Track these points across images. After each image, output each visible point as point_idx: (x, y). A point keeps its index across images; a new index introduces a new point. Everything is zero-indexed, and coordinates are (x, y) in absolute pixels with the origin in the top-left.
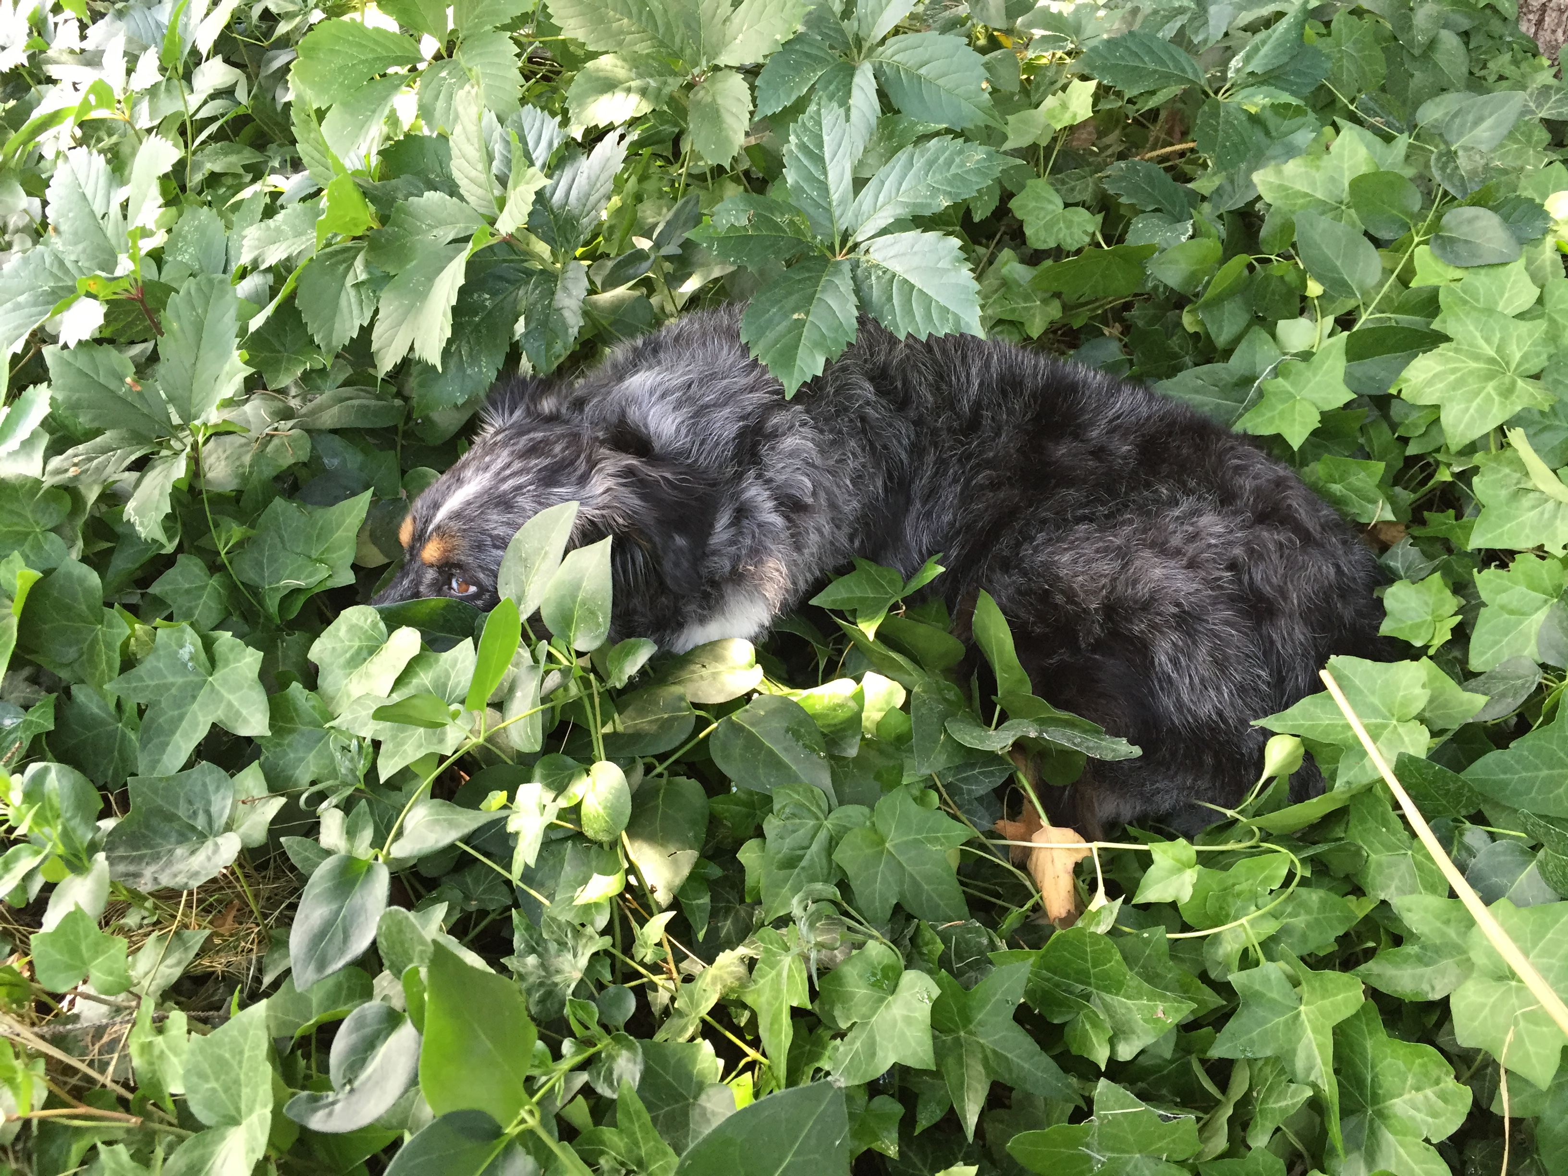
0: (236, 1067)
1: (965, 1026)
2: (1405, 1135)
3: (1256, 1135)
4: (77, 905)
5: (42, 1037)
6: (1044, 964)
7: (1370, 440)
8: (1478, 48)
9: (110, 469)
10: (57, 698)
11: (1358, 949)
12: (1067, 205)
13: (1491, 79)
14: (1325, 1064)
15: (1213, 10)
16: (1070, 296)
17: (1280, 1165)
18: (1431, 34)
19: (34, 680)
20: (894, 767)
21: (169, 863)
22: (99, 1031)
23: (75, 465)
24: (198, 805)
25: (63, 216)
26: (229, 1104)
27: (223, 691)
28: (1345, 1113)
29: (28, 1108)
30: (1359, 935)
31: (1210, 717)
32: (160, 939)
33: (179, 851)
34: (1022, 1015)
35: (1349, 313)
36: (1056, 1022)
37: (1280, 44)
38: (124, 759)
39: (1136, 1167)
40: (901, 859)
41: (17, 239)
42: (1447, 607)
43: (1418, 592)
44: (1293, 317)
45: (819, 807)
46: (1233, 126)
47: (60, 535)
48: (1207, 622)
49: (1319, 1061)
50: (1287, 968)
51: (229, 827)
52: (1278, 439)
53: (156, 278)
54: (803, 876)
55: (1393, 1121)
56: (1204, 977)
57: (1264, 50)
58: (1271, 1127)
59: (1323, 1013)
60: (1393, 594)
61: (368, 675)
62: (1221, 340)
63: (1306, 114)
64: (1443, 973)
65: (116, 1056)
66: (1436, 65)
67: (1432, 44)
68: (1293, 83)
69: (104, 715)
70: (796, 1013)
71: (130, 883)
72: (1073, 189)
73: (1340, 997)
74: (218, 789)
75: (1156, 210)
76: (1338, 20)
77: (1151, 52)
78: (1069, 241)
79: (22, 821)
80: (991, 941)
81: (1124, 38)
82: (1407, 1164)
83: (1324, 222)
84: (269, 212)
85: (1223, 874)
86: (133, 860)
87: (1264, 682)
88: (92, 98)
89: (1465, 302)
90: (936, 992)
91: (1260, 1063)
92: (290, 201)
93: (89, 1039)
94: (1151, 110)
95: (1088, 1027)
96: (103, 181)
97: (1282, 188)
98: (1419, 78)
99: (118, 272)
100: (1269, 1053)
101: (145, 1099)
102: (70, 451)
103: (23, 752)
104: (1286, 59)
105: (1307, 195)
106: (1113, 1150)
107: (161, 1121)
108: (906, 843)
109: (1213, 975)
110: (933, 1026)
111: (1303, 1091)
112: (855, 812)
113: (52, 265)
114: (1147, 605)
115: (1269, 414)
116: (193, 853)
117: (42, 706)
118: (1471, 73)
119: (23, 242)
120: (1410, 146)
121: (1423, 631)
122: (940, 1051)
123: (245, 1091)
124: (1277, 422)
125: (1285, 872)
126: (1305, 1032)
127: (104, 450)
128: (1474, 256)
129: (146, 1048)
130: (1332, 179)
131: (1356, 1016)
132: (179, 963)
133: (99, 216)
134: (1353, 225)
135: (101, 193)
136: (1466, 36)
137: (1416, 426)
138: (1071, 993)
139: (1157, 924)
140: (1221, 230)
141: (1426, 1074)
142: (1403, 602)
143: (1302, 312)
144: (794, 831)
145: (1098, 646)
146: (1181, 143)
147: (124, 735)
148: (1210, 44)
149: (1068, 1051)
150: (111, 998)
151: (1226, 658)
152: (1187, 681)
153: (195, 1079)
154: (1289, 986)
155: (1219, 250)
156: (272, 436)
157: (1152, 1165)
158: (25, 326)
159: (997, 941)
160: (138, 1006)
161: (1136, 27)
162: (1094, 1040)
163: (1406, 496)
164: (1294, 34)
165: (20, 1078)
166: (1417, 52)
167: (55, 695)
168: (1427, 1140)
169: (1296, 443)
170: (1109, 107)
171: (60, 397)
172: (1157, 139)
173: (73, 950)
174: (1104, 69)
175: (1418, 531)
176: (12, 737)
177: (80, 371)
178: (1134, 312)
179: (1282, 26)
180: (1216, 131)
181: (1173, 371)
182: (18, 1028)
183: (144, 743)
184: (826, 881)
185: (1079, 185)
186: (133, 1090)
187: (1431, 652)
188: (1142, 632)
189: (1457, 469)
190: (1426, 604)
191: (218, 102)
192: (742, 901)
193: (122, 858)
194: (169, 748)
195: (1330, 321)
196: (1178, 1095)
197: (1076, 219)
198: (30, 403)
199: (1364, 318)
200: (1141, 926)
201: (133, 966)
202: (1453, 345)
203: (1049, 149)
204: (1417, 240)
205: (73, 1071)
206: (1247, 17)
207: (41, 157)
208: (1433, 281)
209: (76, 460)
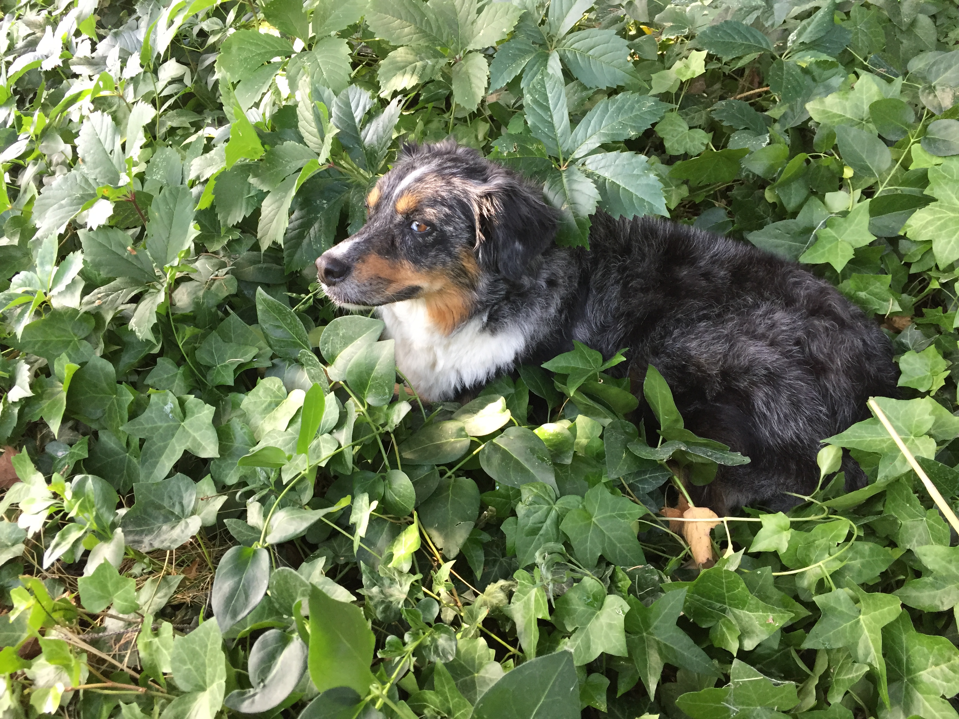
0: (202, 655)
1: (646, 630)
2: (929, 694)
3: (833, 696)
4: (105, 559)
5: (84, 641)
6: (696, 591)
7: (886, 265)
8: (943, 24)
9: (120, 301)
10: (89, 439)
11: (893, 581)
12: (690, 128)
13: (951, 43)
14: (877, 651)
15: (776, 6)
16: (694, 183)
17: (850, 714)
18: (912, 17)
19: (75, 428)
20: (596, 473)
21: (158, 535)
22: (119, 637)
23: (99, 299)
24: (176, 499)
25: (87, 152)
26: (199, 679)
27: (190, 431)
28: (890, 681)
29: (78, 683)
30: (893, 572)
31: (792, 439)
32: (153, 581)
33: (165, 528)
34: (682, 623)
35: (870, 187)
36: (704, 627)
37: (820, 24)
38: (129, 475)
39: (758, 714)
40: (602, 527)
41: (58, 168)
42: (940, 366)
43: (921, 358)
44: (834, 190)
45: (550, 496)
46: (792, 75)
47: (89, 342)
48: (786, 379)
49: (873, 650)
50: (851, 592)
51: (193, 513)
52: (828, 266)
53: (141, 189)
54: (542, 539)
55: (921, 685)
56: (797, 598)
57: (809, 29)
58: (843, 691)
59: (874, 619)
60: (905, 360)
61: (275, 419)
62: (791, 206)
63: (837, 66)
64: (948, 593)
65: (129, 652)
66: (916, 36)
67: (913, 23)
68: (828, 48)
69: (118, 448)
70: (541, 622)
71: (136, 547)
72: (693, 118)
73: (886, 609)
74: (187, 490)
75: (745, 129)
76: (854, 11)
77: (739, 33)
78: (693, 150)
79: (71, 509)
80: (661, 577)
81: (722, 25)
82: (931, 712)
83: (854, 131)
84: (207, 149)
85: (806, 535)
86: (137, 533)
87: (824, 414)
88: (101, 84)
89: (945, 177)
90: (627, 608)
91: (834, 651)
92: (219, 141)
93: (113, 641)
94: (739, 69)
95: (724, 630)
96: (110, 131)
97: (824, 112)
98: (906, 43)
99: (121, 184)
100: (840, 645)
101: (148, 677)
102: (96, 291)
103: (70, 471)
104: (822, 34)
105: (841, 116)
106: (743, 704)
107: (158, 690)
108: (604, 518)
109: (802, 597)
110: (626, 631)
111: (863, 668)
112: (571, 500)
113: (81, 181)
114: (747, 370)
115: (821, 251)
116: (173, 528)
117: (80, 444)
118: (938, 40)
119: (61, 170)
120: (903, 85)
121: (925, 382)
122: (630, 644)
123: (209, 670)
124: (827, 255)
125: (846, 532)
126: (862, 631)
127: (116, 290)
128: (949, 149)
129: (148, 645)
130: (856, 106)
131: (897, 620)
132: (165, 596)
133: (109, 152)
134: (871, 132)
135: (109, 138)
136: (934, 17)
137: (915, 255)
138: (714, 609)
139: (765, 565)
140: (788, 140)
141: (942, 655)
142: (912, 365)
143: (840, 188)
144: (535, 513)
145: (719, 397)
146: (759, 88)
147: (130, 461)
148: (775, 27)
149: (712, 645)
150: (125, 616)
151: (799, 401)
152: (776, 417)
153: (178, 664)
154: (852, 603)
155: (787, 150)
156: (215, 280)
157: (768, 713)
158: (66, 217)
159: (664, 577)
160: (142, 621)
161: (729, 18)
162: (729, 638)
163: (910, 299)
164: (828, 18)
165: (73, 663)
166: (904, 29)
167: (87, 437)
168: (943, 697)
169: (839, 267)
170: (713, 67)
171: (88, 259)
172: (744, 86)
173: (103, 587)
174: (710, 45)
175: (919, 320)
176: (63, 462)
177: (100, 244)
178: (734, 192)
179: (820, 14)
180: (782, 79)
181: (760, 227)
182: (70, 635)
183: (143, 463)
184: (557, 541)
185: (697, 115)
186: (139, 672)
187: (933, 394)
188: (745, 387)
189: (944, 281)
190: (926, 365)
191: (174, 86)
192: (504, 555)
193: (130, 532)
194: (158, 465)
195: (858, 192)
196: (782, 672)
197: (697, 136)
198: (71, 263)
199: (881, 190)
200: (755, 567)
201: (138, 597)
202: (938, 203)
203: (678, 95)
204: (912, 141)
205: (104, 661)
206: (797, 10)
207: (71, 121)
208: (924, 166)
209: (99, 296)
